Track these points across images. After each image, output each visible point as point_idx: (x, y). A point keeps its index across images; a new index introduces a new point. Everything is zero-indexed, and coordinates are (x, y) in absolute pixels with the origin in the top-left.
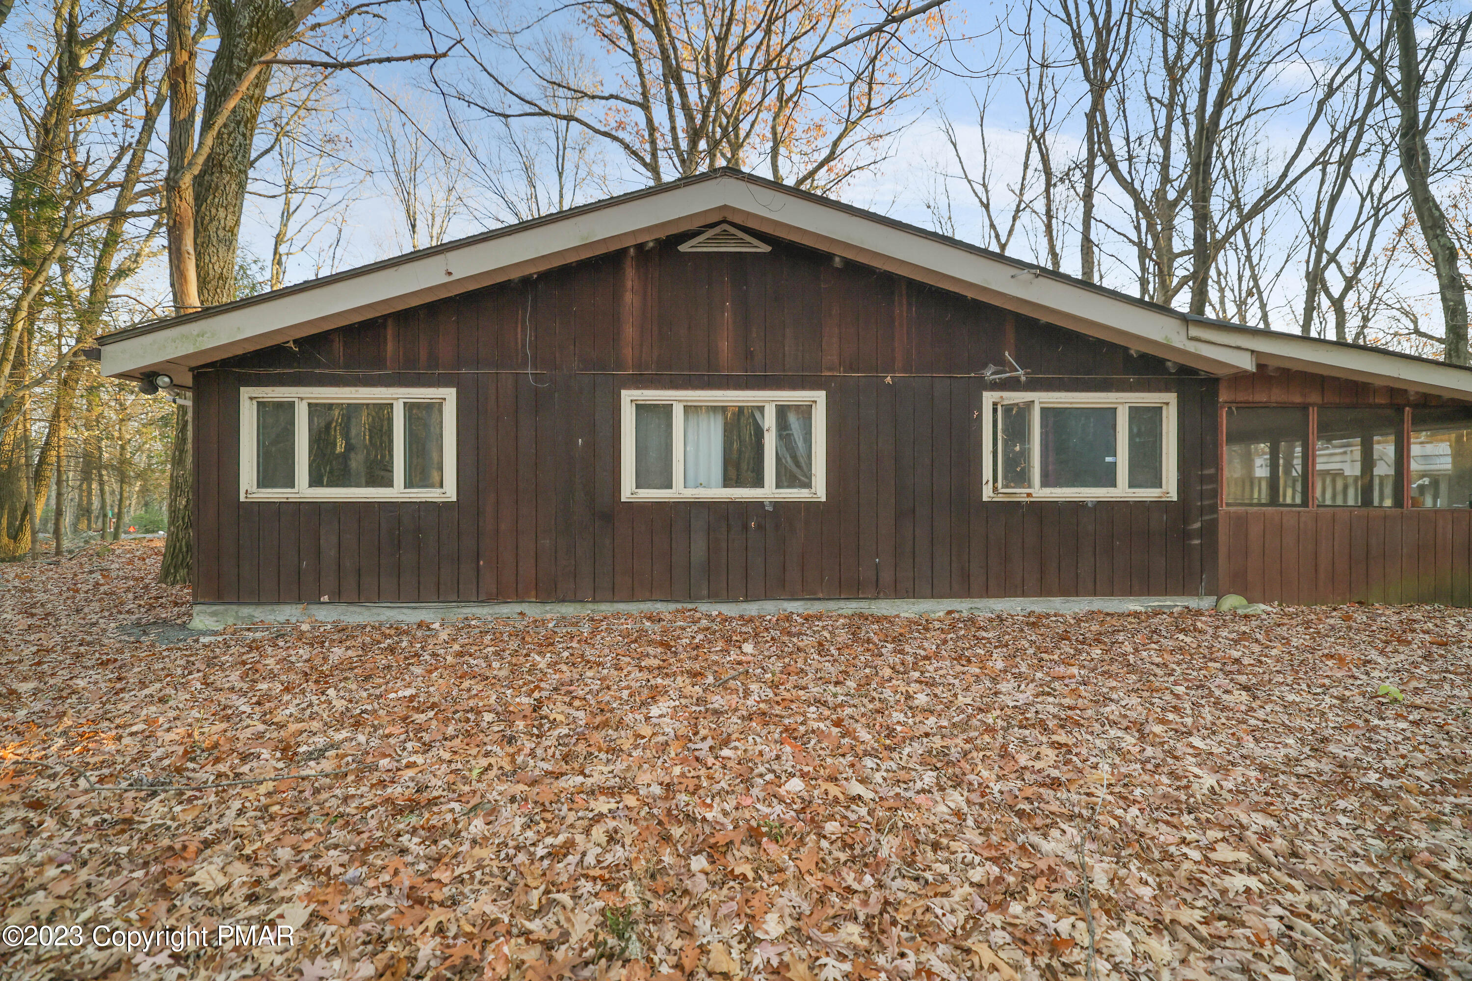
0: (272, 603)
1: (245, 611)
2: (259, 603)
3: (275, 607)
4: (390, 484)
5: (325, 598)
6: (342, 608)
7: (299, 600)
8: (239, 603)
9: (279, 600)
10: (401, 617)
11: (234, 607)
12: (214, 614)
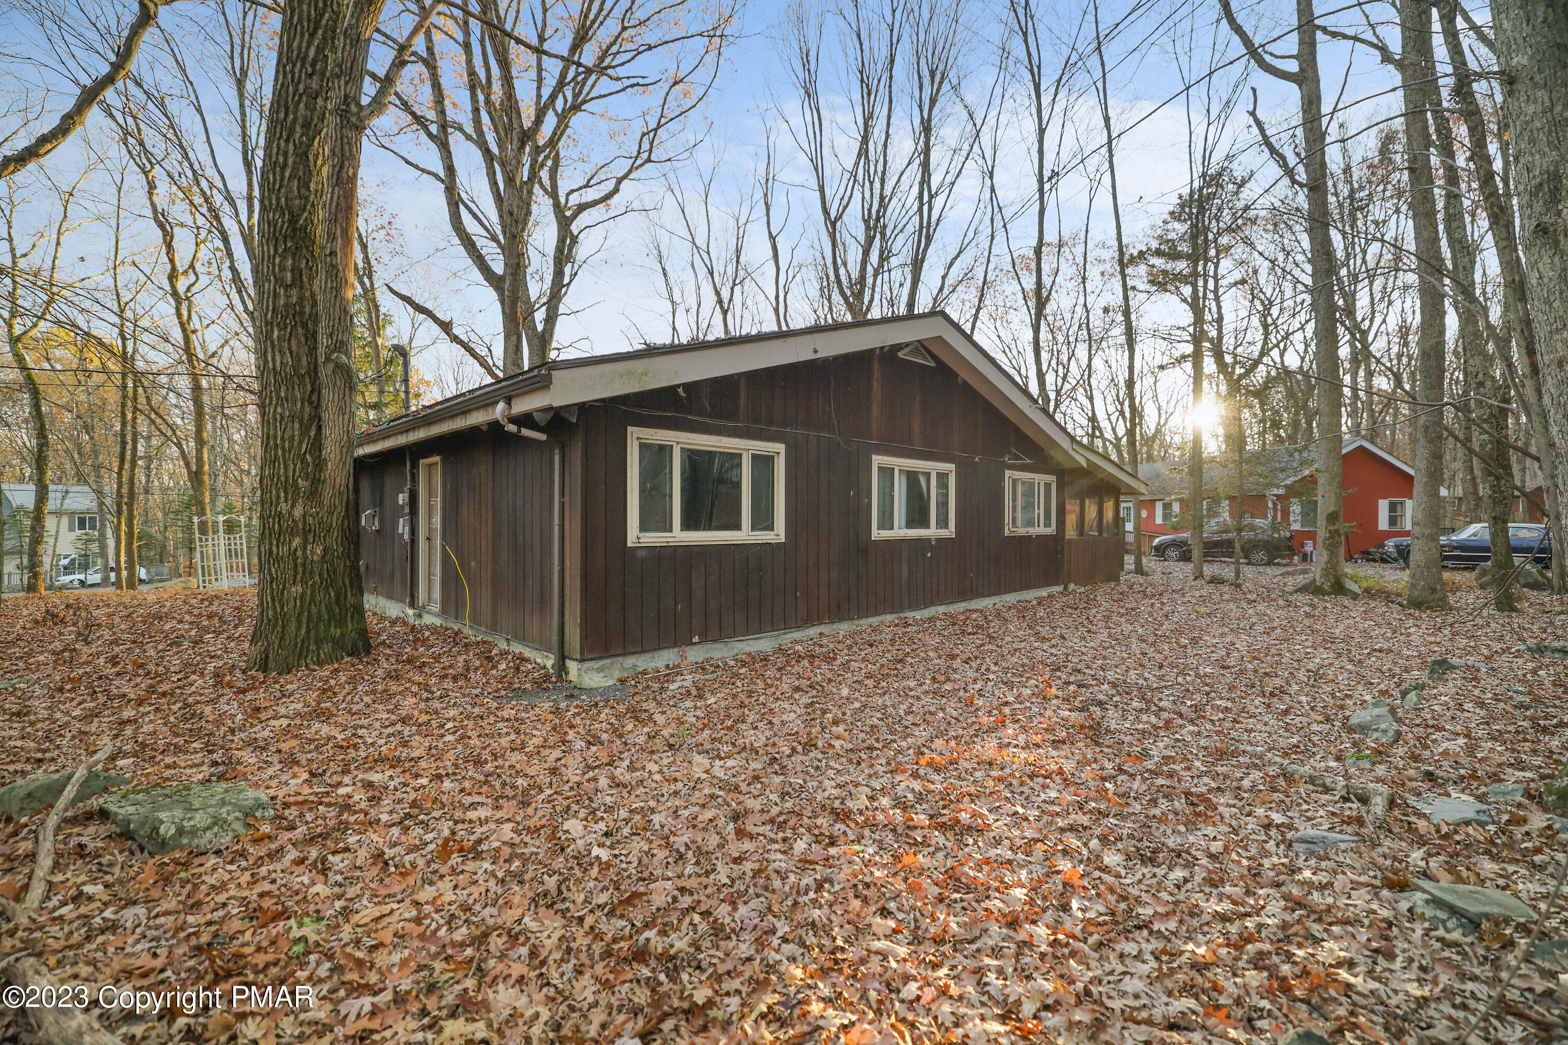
0: (654, 650)
1: (630, 661)
2: (643, 651)
3: (656, 654)
4: (738, 527)
5: (696, 639)
6: (709, 645)
7: (675, 644)
8: (623, 654)
9: (659, 646)
10: (748, 649)
11: (620, 659)
12: (601, 669)
